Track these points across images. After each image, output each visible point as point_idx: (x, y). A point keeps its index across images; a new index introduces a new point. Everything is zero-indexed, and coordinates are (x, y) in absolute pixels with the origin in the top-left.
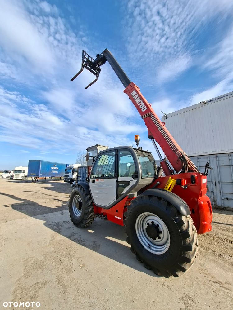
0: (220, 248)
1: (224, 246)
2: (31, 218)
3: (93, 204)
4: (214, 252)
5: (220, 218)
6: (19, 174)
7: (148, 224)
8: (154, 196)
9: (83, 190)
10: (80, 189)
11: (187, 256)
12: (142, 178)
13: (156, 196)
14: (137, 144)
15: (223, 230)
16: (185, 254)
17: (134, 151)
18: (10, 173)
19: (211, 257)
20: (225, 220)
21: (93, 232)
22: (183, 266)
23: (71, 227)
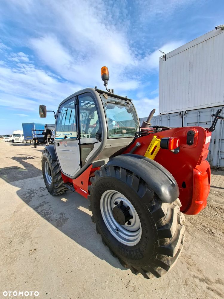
0: (211, 221)
1: (217, 218)
2: (7, 184)
3: (60, 172)
4: (204, 226)
5: (214, 179)
6: (18, 137)
7: (116, 203)
8: (121, 168)
9: (49, 155)
10: (47, 154)
11: (165, 260)
12: (108, 139)
13: (124, 169)
14: (105, 84)
15: (216, 195)
16: (161, 257)
17: (97, 94)
18: (11, 136)
19: (198, 235)
20: (219, 182)
21: (67, 201)
22: (157, 271)
23: (45, 195)
